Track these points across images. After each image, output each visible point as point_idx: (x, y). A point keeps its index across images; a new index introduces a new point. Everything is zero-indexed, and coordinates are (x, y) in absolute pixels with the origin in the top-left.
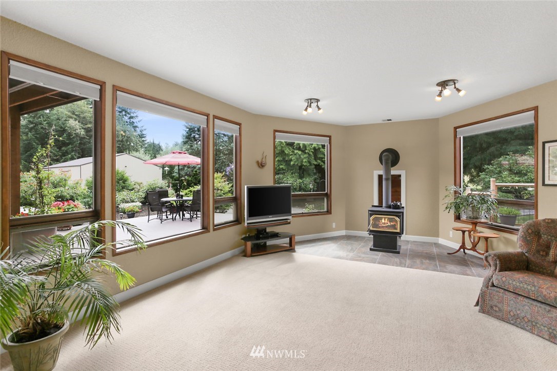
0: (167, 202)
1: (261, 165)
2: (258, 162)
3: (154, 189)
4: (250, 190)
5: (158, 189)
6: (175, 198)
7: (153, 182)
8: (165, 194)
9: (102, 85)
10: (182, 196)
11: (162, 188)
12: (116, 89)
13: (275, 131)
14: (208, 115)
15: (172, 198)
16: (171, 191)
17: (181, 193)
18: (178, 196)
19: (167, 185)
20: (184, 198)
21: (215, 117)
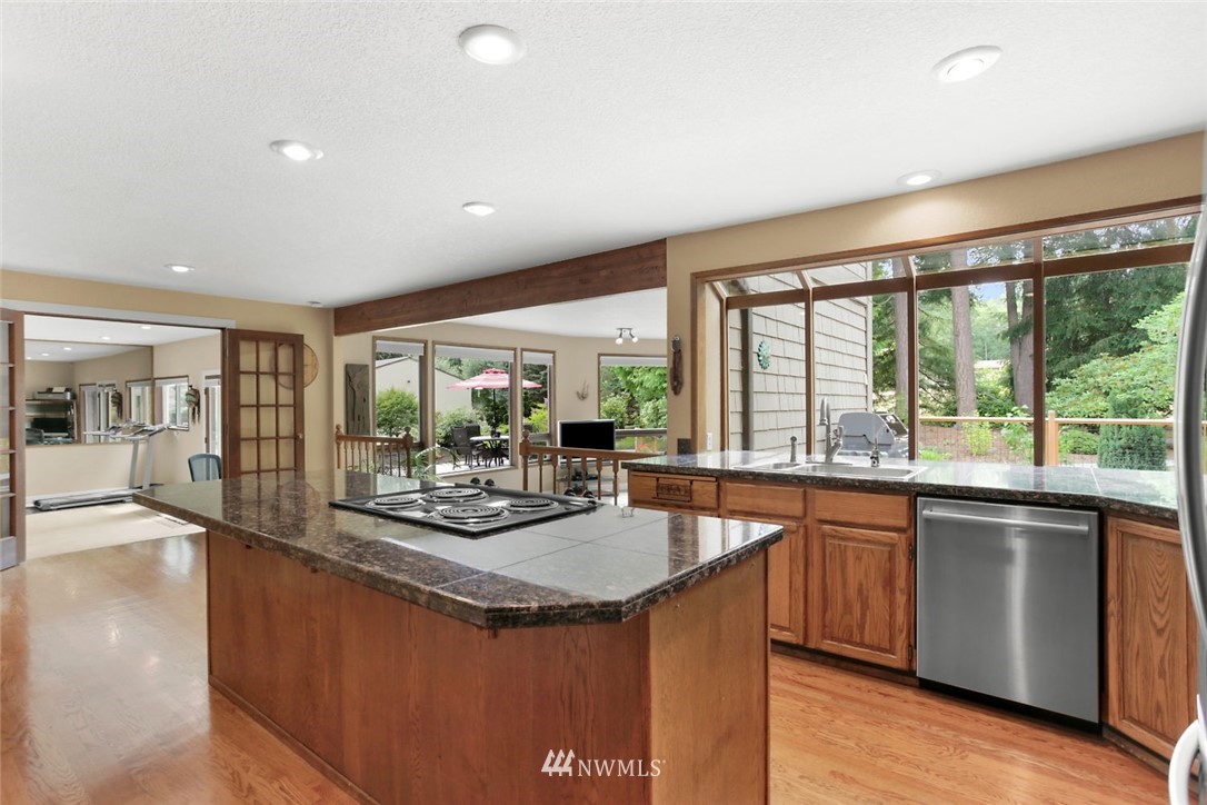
0: (478, 442)
1: (583, 397)
2: (578, 393)
3: (459, 423)
4: (565, 427)
5: (465, 424)
6: (489, 437)
7: (457, 412)
8: (477, 431)
9: (426, 343)
10: (499, 434)
11: (471, 422)
12: (434, 343)
13: (600, 355)
14: (515, 349)
15: (485, 437)
16: (485, 426)
17: (498, 430)
18: (493, 433)
19: (479, 416)
20: (502, 437)
21: (523, 350)
